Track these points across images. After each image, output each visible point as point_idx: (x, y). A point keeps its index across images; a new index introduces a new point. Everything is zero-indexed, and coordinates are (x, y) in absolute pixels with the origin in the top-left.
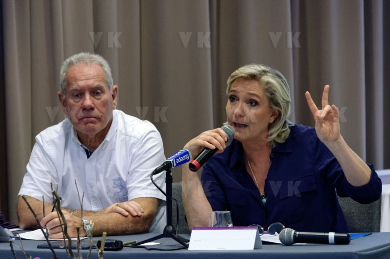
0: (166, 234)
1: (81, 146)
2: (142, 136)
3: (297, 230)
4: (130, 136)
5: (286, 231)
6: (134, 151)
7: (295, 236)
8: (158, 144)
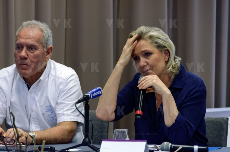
0: (84, 144)
1: (25, 83)
2: (67, 78)
3: (172, 143)
4: (59, 78)
5: (165, 144)
6: (61, 87)
7: (171, 147)
8: (77, 84)
